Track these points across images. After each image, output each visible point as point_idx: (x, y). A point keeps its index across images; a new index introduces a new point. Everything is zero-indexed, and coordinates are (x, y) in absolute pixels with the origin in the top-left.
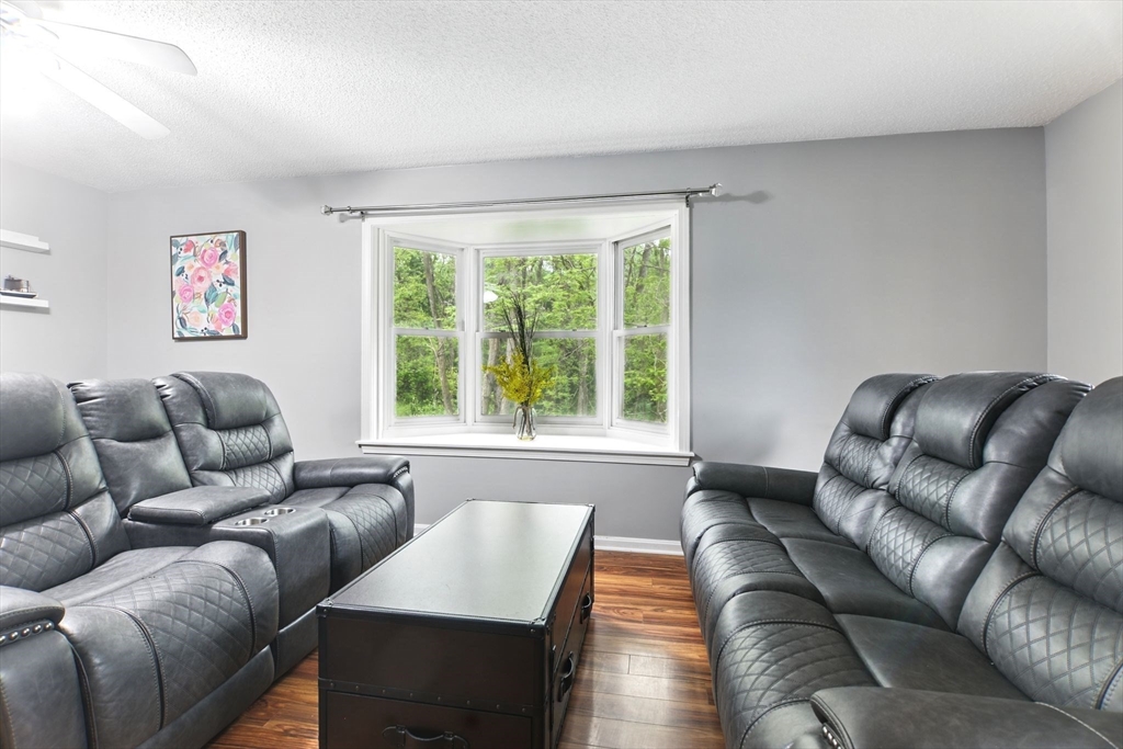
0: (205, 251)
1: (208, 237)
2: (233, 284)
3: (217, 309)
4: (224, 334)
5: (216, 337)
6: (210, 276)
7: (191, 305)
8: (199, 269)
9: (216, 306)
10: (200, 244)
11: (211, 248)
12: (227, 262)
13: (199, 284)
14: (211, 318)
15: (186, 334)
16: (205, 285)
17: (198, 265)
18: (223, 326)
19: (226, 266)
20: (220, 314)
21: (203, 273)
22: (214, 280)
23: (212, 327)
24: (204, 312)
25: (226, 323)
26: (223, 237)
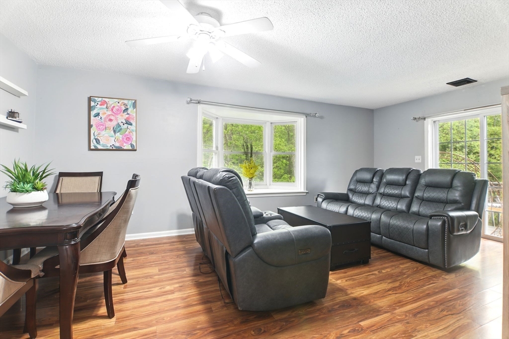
0: (114, 107)
1: (117, 100)
2: (131, 124)
3: (121, 136)
4: (125, 148)
5: (119, 149)
6: (116, 119)
7: (103, 133)
8: (109, 115)
9: (120, 134)
10: (111, 103)
11: (118, 106)
12: (128, 114)
13: (109, 123)
14: (116, 140)
15: (100, 147)
16: (114, 123)
17: (109, 113)
18: (125, 144)
19: (127, 116)
20: (123, 139)
21: (112, 118)
22: (120, 121)
23: (117, 144)
24: (112, 137)
25: (126, 143)
26: (126, 102)
